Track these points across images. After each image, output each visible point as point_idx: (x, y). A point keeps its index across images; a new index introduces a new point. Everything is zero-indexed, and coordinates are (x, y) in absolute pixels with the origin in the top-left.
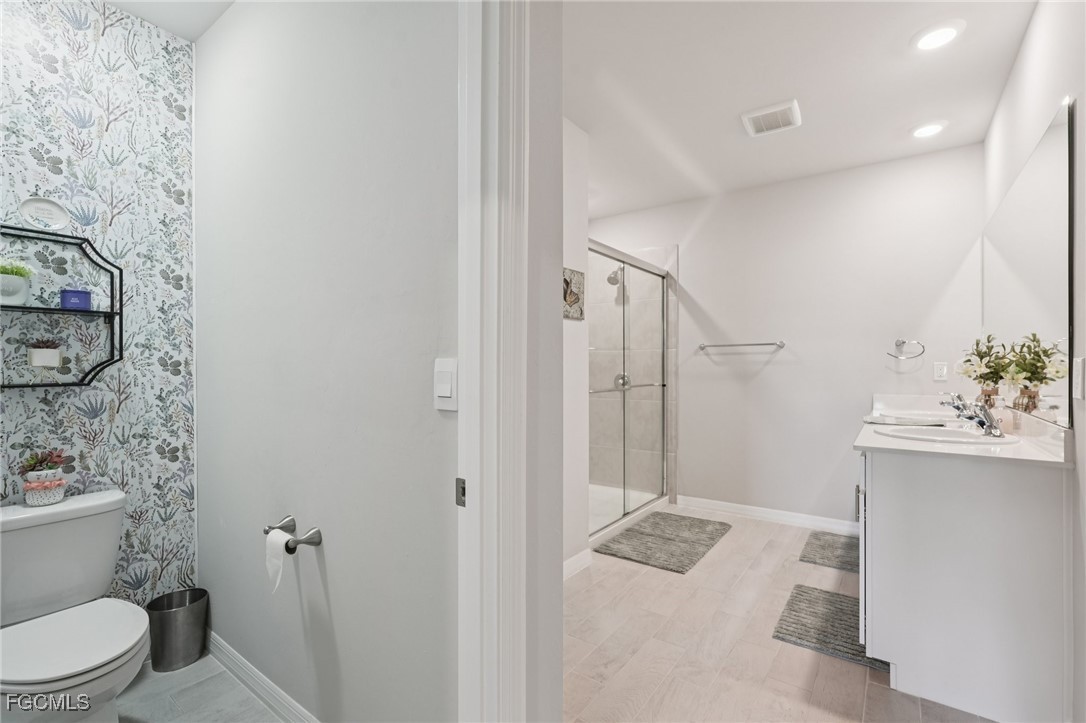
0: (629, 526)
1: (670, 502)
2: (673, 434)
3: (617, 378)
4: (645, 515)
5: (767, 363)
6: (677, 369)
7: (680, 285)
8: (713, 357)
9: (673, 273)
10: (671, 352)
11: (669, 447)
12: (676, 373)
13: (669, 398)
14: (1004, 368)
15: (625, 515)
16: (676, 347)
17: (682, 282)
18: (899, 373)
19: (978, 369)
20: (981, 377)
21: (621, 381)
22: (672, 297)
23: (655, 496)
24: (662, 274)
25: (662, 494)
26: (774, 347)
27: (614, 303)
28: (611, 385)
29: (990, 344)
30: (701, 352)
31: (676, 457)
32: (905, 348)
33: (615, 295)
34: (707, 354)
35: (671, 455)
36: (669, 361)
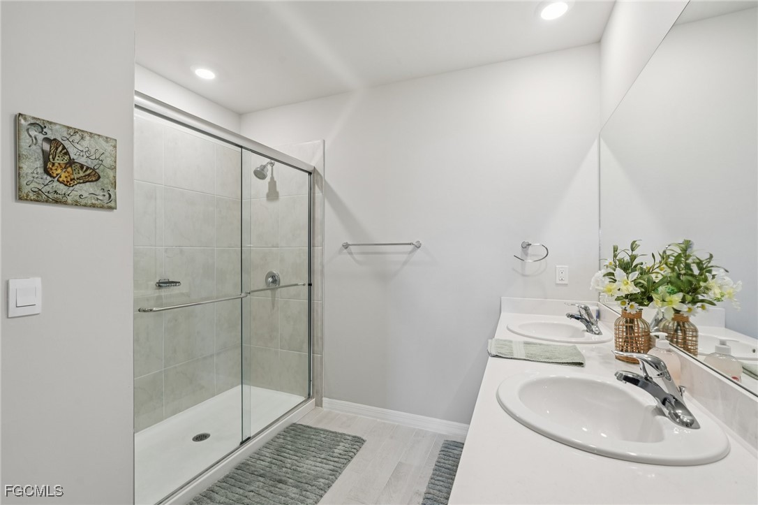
0: (242, 459)
1: (317, 405)
2: (319, 335)
3: (267, 278)
4: (275, 434)
5: (405, 263)
6: (323, 267)
7: (325, 181)
8: (356, 256)
9: (320, 170)
10: (317, 250)
11: (316, 348)
12: (322, 272)
13: (316, 298)
14: (654, 286)
15: (242, 443)
16: (322, 245)
17: (328, 178)
18: (524, 275)
19: (623, 287)
20: (627, 296)
21: (270, 280)
22: (318, 194)
23: (302, 399)
24: (309, 170)
25: (309, 397)
26: (412, 247)
27: (265, 199)
28: (262, 285)
29: (634, 253)
30: (345, 251)
31: (322, 358)
32: (530, 250)
33: (266, 190)
34: (351, 253)
35: (317, 356)
36: (316, 260)
